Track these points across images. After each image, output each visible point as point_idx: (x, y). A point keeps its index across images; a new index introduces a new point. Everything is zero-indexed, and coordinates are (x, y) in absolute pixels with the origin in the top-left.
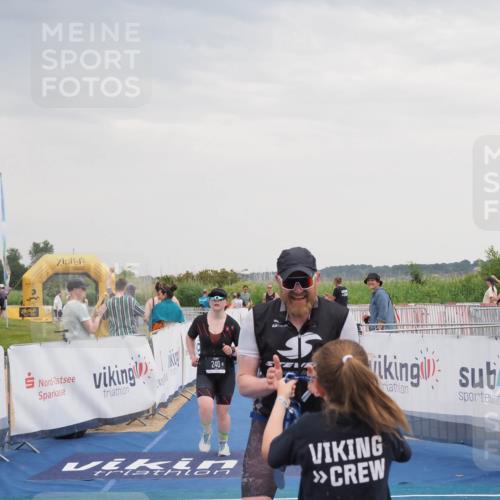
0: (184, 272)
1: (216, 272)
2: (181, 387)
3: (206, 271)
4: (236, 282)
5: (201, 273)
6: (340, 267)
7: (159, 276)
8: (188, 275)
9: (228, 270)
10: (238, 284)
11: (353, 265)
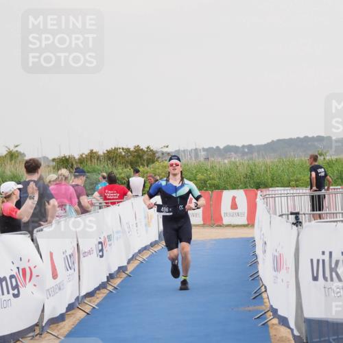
0: (87, 152)
1: (128, 150)
2: (78, 298)
3: (116, 149)
4: (153, 162)
5: (109, 152)
6: (291, 140)
7: (56, 156)
8: (92, 155)
9: (144, 147)
10: (157, 164)
11: (306, 138)
